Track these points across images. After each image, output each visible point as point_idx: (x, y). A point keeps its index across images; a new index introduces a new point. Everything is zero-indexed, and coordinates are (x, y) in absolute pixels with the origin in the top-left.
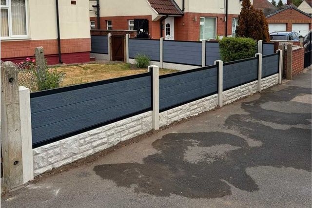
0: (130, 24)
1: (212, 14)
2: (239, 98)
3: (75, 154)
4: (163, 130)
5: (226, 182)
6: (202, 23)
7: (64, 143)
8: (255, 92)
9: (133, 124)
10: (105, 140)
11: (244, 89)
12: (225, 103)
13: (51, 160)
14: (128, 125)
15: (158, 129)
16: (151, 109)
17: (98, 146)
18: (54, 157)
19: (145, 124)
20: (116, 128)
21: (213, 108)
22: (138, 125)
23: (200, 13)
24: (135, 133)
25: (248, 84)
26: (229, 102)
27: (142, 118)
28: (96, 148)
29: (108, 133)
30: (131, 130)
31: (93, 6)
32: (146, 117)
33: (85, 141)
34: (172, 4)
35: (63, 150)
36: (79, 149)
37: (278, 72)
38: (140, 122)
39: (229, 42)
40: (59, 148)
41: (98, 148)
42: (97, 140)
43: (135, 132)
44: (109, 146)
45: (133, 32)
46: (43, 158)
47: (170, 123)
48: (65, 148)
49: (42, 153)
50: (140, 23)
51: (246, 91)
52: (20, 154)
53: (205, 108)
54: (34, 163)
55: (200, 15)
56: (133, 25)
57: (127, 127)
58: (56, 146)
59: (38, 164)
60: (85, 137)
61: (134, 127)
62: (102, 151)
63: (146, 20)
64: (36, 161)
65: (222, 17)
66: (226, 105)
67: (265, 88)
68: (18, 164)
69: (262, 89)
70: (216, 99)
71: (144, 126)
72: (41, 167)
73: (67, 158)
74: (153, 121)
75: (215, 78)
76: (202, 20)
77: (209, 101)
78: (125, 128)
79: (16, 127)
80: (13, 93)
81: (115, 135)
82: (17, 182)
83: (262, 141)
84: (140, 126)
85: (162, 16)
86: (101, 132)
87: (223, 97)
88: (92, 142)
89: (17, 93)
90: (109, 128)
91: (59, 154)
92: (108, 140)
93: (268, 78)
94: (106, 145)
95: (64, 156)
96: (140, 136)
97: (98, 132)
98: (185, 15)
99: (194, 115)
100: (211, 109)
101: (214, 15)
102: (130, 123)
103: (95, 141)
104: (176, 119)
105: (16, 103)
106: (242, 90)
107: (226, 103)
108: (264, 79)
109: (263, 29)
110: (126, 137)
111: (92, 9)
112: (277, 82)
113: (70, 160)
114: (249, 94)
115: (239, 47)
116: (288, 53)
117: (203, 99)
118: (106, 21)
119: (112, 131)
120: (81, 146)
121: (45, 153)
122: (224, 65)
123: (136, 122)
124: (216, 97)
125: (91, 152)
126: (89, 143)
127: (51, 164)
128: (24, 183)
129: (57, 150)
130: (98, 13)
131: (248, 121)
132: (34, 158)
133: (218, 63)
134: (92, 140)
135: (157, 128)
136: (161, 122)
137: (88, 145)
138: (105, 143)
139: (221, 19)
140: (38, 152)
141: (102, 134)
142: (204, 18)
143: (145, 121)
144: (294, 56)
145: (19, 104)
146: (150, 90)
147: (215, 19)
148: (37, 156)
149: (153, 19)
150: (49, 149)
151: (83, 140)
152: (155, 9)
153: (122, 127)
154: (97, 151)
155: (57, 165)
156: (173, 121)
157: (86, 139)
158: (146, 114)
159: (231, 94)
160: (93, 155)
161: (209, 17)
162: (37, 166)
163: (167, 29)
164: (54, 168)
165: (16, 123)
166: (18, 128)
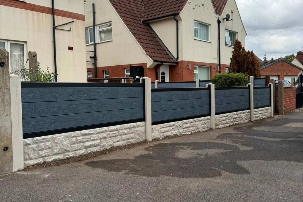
0: (126, 72)
1: (205, 63)
2: (231, 124)
3: (67, 151)
4: (156, 141)
5: (218, 169)
6: (196, 72)
7: (56, 138)
8: (248, 121)
9: (125, 131)
10: (98, 142)
11: (236, 116)
12: (217, 127)
13: (41, 153)
14: (120, 131)
15: (151, 140)
16: (144, 119)
17: (90, 147)
18: (45, 151)
19: (137, 134)
20: (109, 133)
21: (206, 129)
22: (131, 133)
23: (194, 62)
24: (128, 141)
25: (241, 112)
26: (222, 126)
27: (134, 127)
28: (88, 149)
29: (101, 135)
30: (124, 137)
31: (91, 57)
32: (139, 126)
33: (77, 140)
34: (166, 52)
35: (54, 145)
36: (71, 147)
37: (270, 106)
38: (133, 131)
39: (222, 77)
40: (51, 142)
41: (90, 149)
42: (89, 141)
43: (128, 139)
44: (102, 149)
45: (129, 78)
46: (33, 149)
47: (163, 137)
48: (56, 143)
49: (33, 144)
50: (136, 70)
51: (238, 119)
52: (10, 140)
53: (198, 128)
54: (25, 153)
55: (194, 63)
56: (129, 73)
57: (119, 134)
58: (47, 140)
59: (28, 154)
60: (77, 135)
61: (127, 134)
62: (94, 153)
63: (142, 67)
64: (26, 151)
65: (215, 67)
66: (218, 128)
67: (258, 118)
68: (8, 151)
69: (255, 119)
70: (208, 121)
71: (136, 135)
72: (31, 159)
73: (59, 154)
74: (145, 132)
75: (207, 100)
76: (196, 68)
77: (201, 122)
78: (117, 134)
79: (6, 112)
80: (3, 78)
81: (107, 139)
82: (7, 169)
83: (253, 147)
84: (133, 134)
85: (157, 63)
86: (93, 134)
87: (216, 121)
88: (84, 142)
89: (8, 78)
90: (101, 131)
91: (50, 148)
92: (100, 142)
93: (260, 109)
94: (98, 147)
95: (56, 151)
96: (133, 144)
97: (91, 132)
98: (180, 64)
99: (187, 133)
100: (203, 130)
101: (207, 65)
102: (123, 129)
103: (87, 141)
104: (169, 134)
105: (7, 89)
106: (234, 116)
107: (219, 126)
108: (256, 110)
109: (255, 69)
110: (119, 143)
111: (90, 60)
112: (269, 115)
113: (61, 157)
114: (242, 122)
115: (232, 81)
116: (279, 89)
117: (195, 119)
118: (103, 71)
119: (105, 135)
120: (73, 144)
121: (36, 145)
122: (216, 89)
123: (128, 130)
124: (208, 119)
125: (82, 151)
126: (81, 142)
127: (42, 157)
128: (14, 171)
129: (48, 144)
130: (95, 63)
131: (239, 136)
132: (24, 148)
133: (209, 86)
134: (84, 140)
135: (149, 139)
136: (153, 134)
137: (80, 145)
138: (98, 145)
139: (214, 68)
140: (28, 142)
141: (94, 135)
142: (198, 66)
143: (137, 131)
144: (286, 93)
145: (9, 89)
146: (142, 101)
147: (208, 68)
148: (28, 146)
149: (148, 66)
150: (40, 142)
151: (75, 138)
152: (150, 56)
153: (115, 132)
154: (89, 152)
155: (49, 159)
156: (165, 135)
157: (78, 138)
158: (138, 123)
159: (224, 118)
160: (85, 155)
161: (203, 66)
162: (27, 157)
163: (162, 77)
164: (45, 162)
165: (7, 108)
166: (9, 114)
